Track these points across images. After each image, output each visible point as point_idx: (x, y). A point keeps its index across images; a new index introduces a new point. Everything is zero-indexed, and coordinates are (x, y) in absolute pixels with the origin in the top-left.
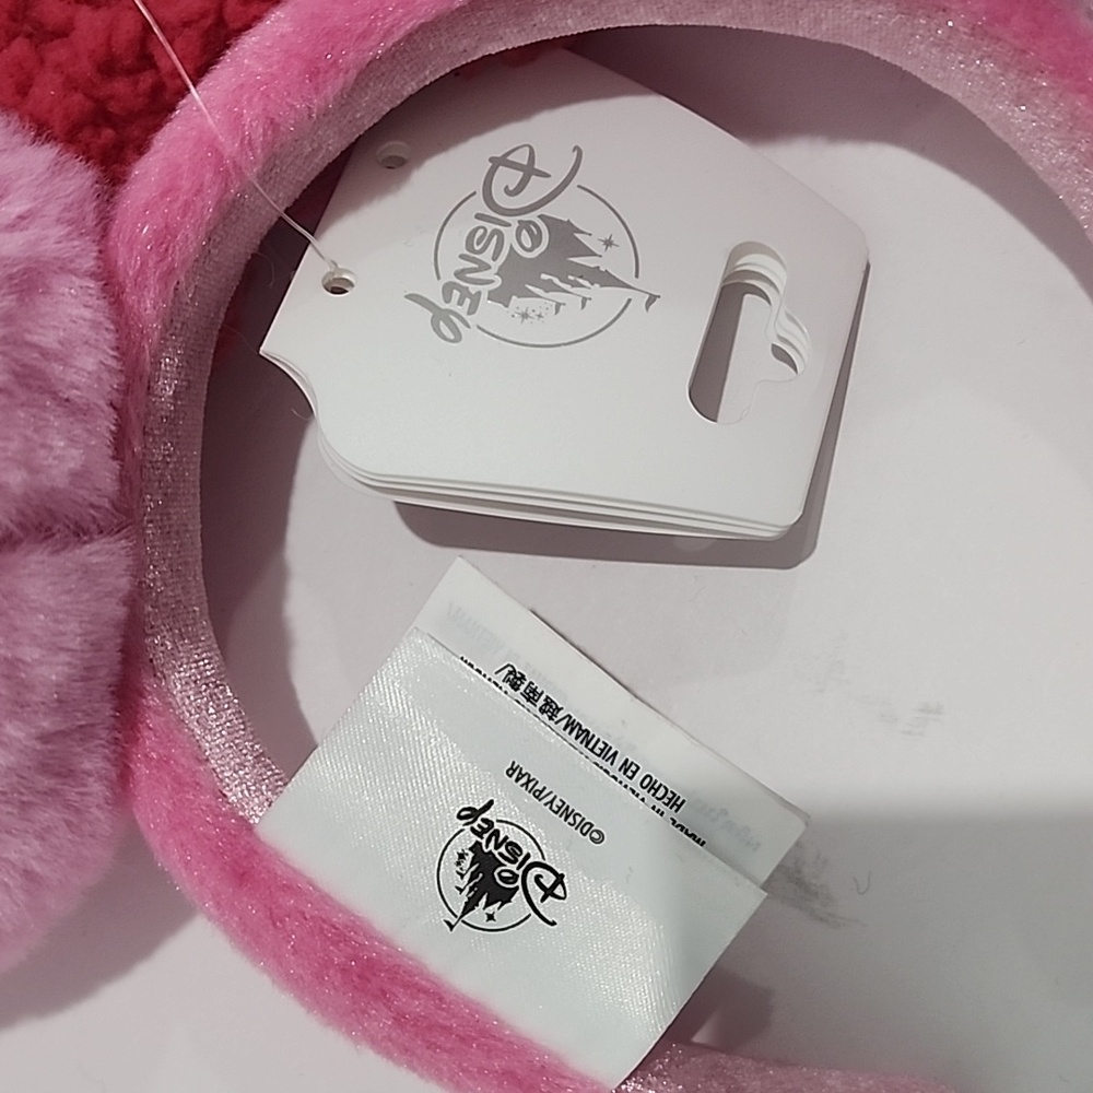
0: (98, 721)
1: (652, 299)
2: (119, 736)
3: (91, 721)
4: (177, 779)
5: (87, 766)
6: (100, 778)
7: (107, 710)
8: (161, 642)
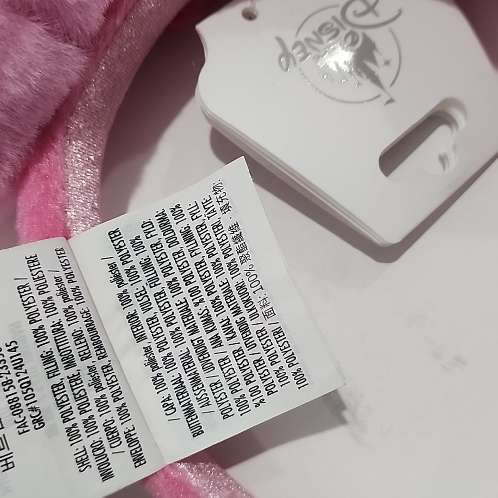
0: (25, 135)
1: (391, 101)
2: (32, 151)
3: (22, 133)
4: (47, 189)
5: (9, 154)
6: (12, 164)
7: (33, 134)
8: (77, 123)
